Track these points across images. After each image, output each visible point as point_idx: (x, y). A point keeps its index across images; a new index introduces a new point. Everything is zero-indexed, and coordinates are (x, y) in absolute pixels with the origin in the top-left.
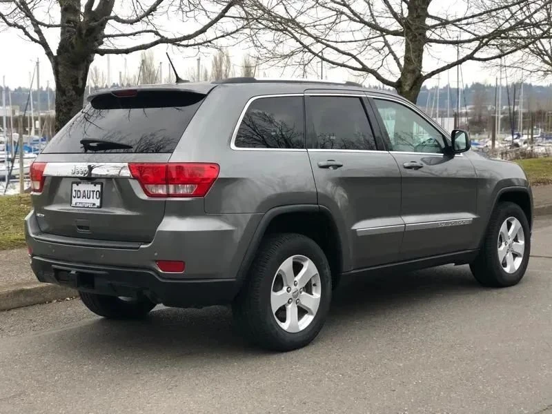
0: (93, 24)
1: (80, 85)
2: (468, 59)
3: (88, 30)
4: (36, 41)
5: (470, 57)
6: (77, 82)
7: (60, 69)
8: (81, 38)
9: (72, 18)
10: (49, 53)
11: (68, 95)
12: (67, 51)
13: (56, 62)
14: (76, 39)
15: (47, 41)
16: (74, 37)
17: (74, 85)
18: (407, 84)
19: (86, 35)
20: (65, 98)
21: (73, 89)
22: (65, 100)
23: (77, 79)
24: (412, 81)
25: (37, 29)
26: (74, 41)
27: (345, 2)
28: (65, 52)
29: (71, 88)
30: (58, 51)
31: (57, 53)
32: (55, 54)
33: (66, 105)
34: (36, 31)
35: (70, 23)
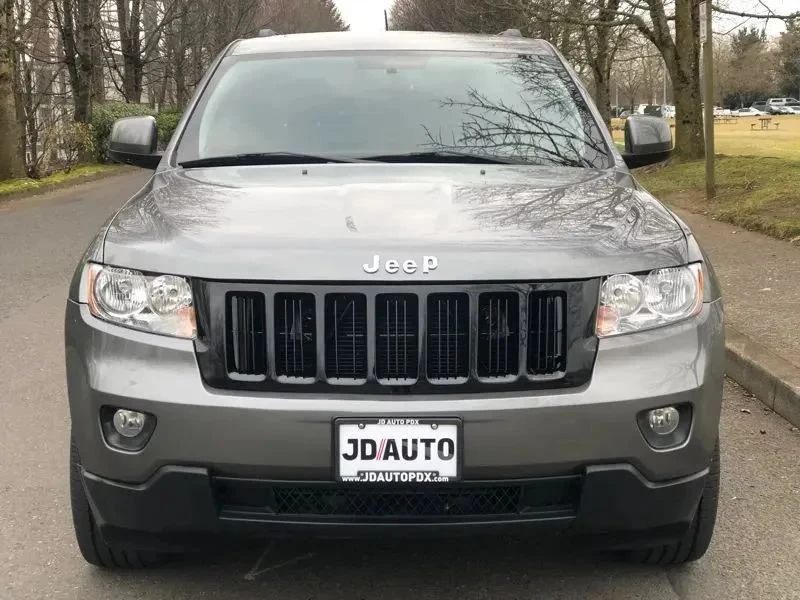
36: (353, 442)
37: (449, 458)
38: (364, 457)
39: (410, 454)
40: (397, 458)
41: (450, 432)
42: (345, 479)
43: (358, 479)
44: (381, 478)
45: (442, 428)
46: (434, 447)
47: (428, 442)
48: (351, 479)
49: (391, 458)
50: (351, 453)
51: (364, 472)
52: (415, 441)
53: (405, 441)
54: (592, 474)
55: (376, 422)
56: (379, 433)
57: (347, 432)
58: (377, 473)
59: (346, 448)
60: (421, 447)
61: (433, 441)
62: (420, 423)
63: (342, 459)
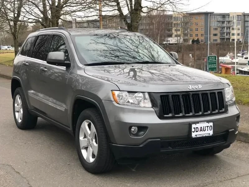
36: (194, 128)
37: (211, 130)
38: (196, 132)
39: (204, 130)
40: (202, 131)
42: (193, 137)
43: (196, 137)
44: (200, 136)
45: (210, 123)
46: (209, 127)
47: (208, 127)
48: (194, 137)
49: (201, 131)
50: (194, 131)
51: (197, 135)
52: (205, 127)
53: (204, 127)
54: (231, 131)
55: (199, 123)
56: (199, 126)
57: (194, 126)
58: (199, 135)
59: (193, 130)
60: (206, 128)
61: (208, 126)
62: (207, 122)
63: (192, 132)
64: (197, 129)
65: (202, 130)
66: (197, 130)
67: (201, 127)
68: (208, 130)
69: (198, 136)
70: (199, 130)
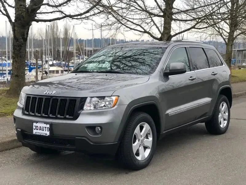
0: (35, 7)
1: (26, 37)
2: (192, 28)
3: (32, 10)
4: (4, 15)
5: (194, 27)
6: (24, 35)
7: (16, 28)
8: (28, 13)
9: (22, 4)
10: (10, 21)
11: (19, 41)
12: (20, 20)
13: (13, 25)
14: (26, 14)
15: (10, 15)
16: (25, 13)
17: (23, 36)
18: (165, 39)
19: (31, 13)
20: (18, 43)
21: (22, 39)
22: (18, 44)
23: (24, 34)
24: (167, 38)
25: (5, 9)
26: (24, 15)
27: (135, 1)
28: (19, 20)
29: (21, 38)
30: (15, 20)
31: (15, 21)
32: (13, 21)
33: (18, 46)
34: (4, 10)
35: (21, 6)
36: (35, 126)
37: (48, 131)
39: (43, 130)
41: (48, 126)
44: (38, 134)
46: (46, 128)
47: (46, 127)
48: (34, 134)
51: (36, 132)
53: (42, 127)
55: (38, 123)
56: (39, 125)
57: (35, 124)
59: (34, 127)
60: (45, 128)
62: (44, 123)
63: (34, 129)
64: (37, 127)
65: (41, 129)
66: (37, 129)
67: (40, 127)
68: (46, 131)
69: (37, 134)
70: (39, 129)
